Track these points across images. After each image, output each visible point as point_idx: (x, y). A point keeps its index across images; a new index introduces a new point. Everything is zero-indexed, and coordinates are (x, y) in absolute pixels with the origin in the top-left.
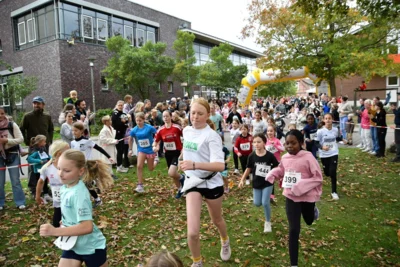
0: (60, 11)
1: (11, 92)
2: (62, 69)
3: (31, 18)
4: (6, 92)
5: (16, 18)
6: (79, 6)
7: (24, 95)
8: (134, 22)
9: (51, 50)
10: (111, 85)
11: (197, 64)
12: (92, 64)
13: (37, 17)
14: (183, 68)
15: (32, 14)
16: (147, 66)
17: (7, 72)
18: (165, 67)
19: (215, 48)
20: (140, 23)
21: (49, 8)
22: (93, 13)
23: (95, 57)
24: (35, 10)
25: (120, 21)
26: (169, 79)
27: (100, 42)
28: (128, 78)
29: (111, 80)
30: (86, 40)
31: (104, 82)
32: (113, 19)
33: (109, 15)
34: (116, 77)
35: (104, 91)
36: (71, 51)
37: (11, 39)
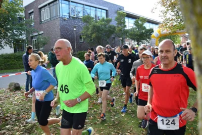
0: (60, 4)
1: (38, 43)
2: (61, 32)
3: (47, 8)
4: (36, 43)
5: (41, 8)
6: (69, 1)
7: (44, 44)
8: (95, 7)
9: (56, 23)
10: (84, 39)
11: (127, 28)
12: (75, 29)
13: (50, 7)
14: (121, 30)
15: (47, 6)
16: (103, 30)
17: (37, 34)
18: (112, 30)
19: (137, 19)
20: (98, 8)
21: (55, 3)
22: (76, 4)
23: (77, 26)
24: (49, 4)
25: (89, 7)
26: (113, 36)
27: (79, 18)
28: (94, 36)
29: (85, 37)
30: (72, 17)
31: (81, 38)
32: (85, 7)
33: (83, 5)
34: (87, 35)
35: (81, 42)
36: (65, 23)
37: (38, 18)
